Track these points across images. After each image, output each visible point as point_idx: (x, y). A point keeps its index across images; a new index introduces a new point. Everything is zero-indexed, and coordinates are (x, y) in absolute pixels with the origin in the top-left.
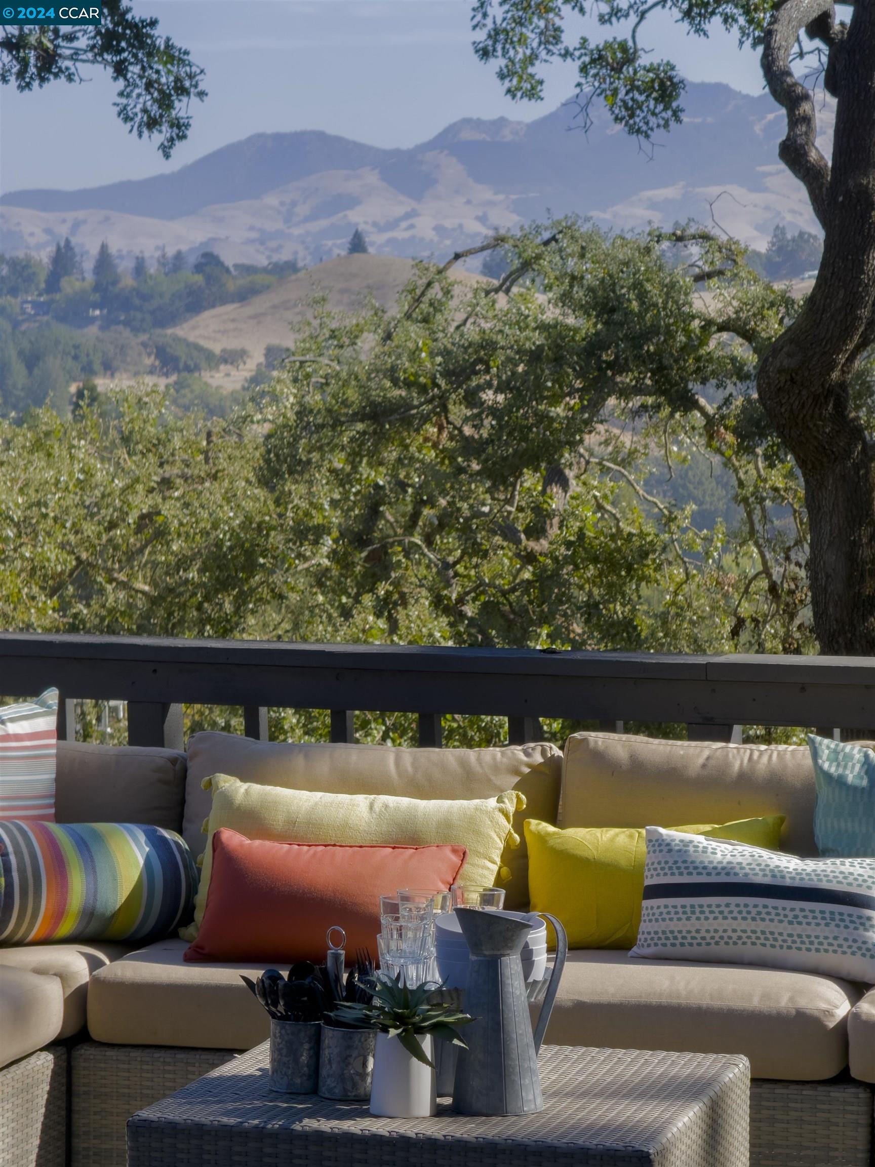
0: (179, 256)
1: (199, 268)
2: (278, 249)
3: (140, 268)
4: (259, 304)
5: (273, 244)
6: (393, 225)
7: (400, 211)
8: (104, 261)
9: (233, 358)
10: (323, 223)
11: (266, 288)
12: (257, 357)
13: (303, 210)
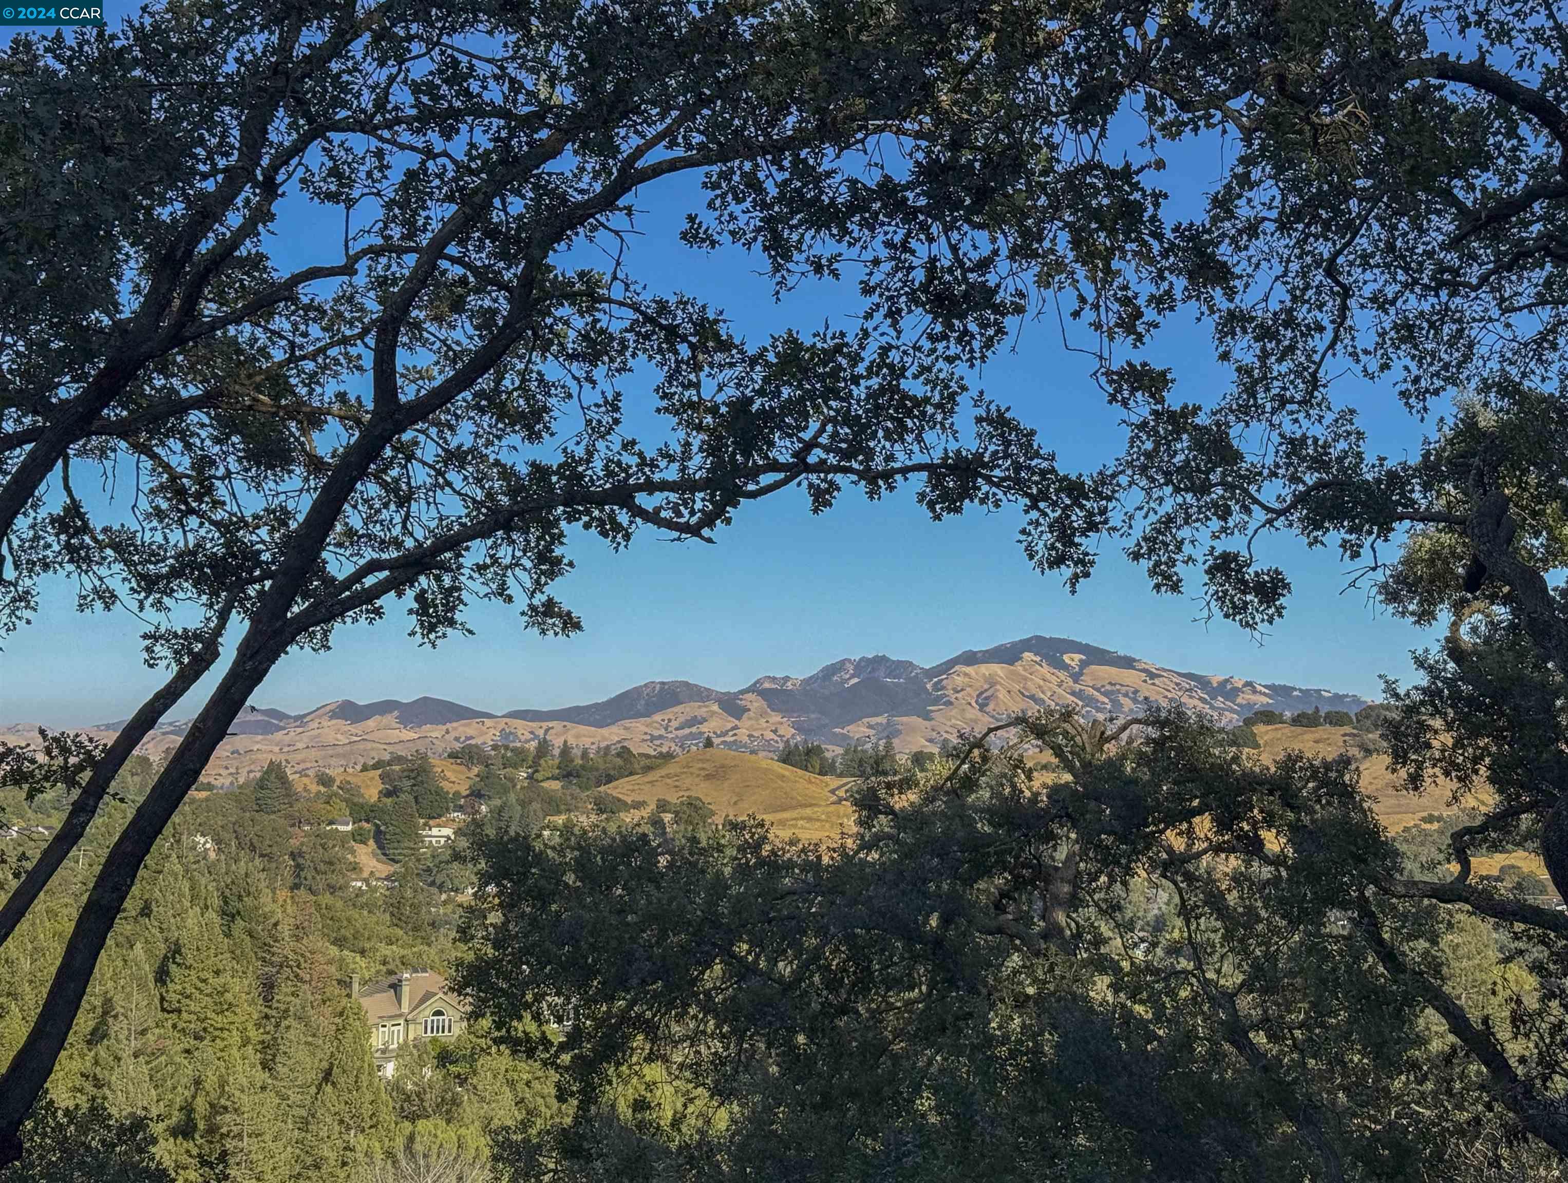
0: (608, 748)
1: (619, 755)
2: (661, 745)
3: (585, 754)
4: (652, 776)
5: (658, 742)
6: (725, 734)
7: (729, 726)
8: (566, 751)
9: (638, 805)
10: (687, 731)
11: (658, 767)
12: (653, 806)
13: (675, 724)
